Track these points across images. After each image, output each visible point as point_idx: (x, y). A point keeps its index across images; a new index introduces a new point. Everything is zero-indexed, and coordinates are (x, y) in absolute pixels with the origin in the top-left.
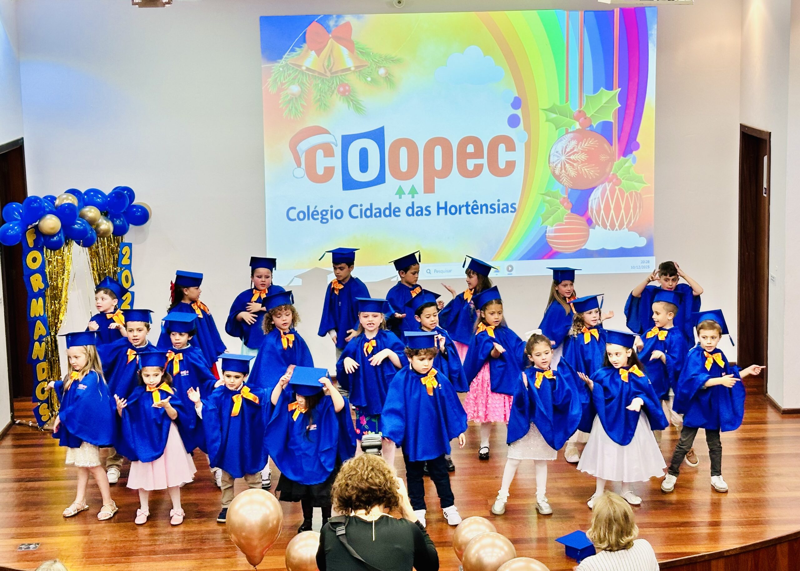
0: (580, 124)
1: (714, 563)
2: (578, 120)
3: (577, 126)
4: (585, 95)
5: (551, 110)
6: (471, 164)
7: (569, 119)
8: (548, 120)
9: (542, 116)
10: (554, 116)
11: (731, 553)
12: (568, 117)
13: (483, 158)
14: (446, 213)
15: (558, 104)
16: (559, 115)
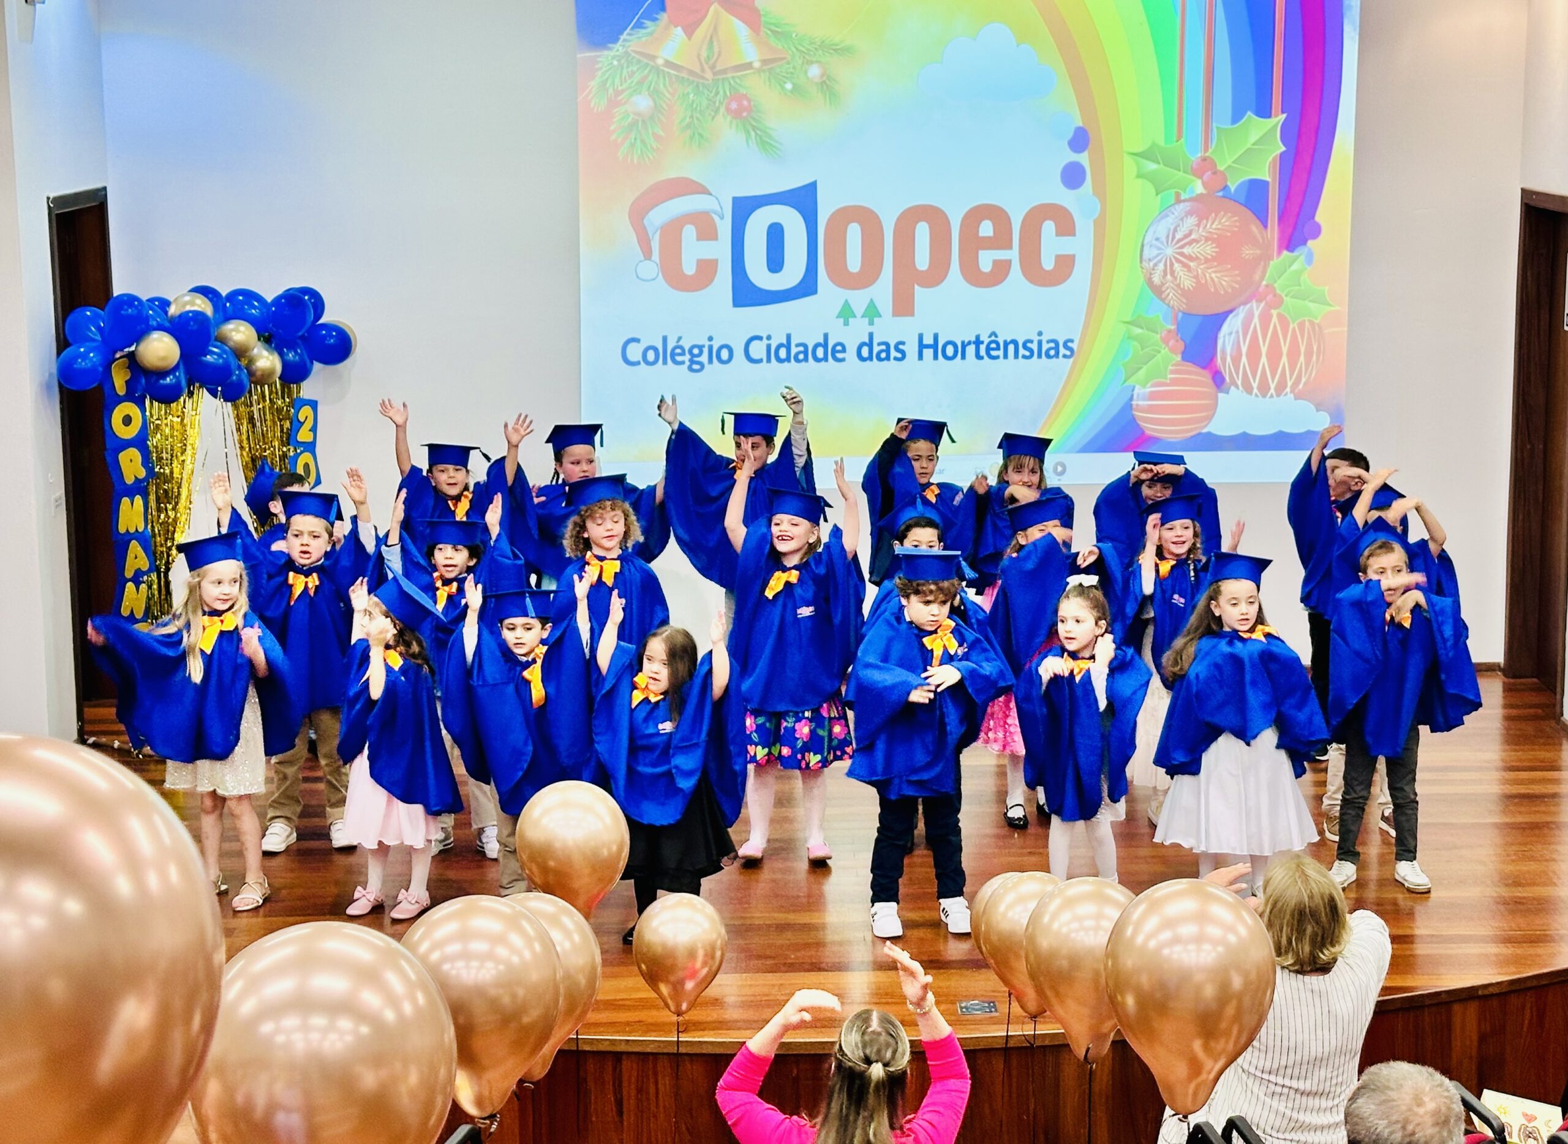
0: (1204, 184)
1: (1457, 1008)
2: (1200, 177)
3: (1198, 188)
4: (1214, 125)
5: (1146, 155)
6: (986, 260)
7: (1181, 173)
8: (1139, 176)
9: (1130, 166)
10: (1152, 166)
11: (1491, 990)
12: (1180, 170)
13: (1009, 246)
14: (936, 357)
15: (1161, 142)
16: (1162, 166)
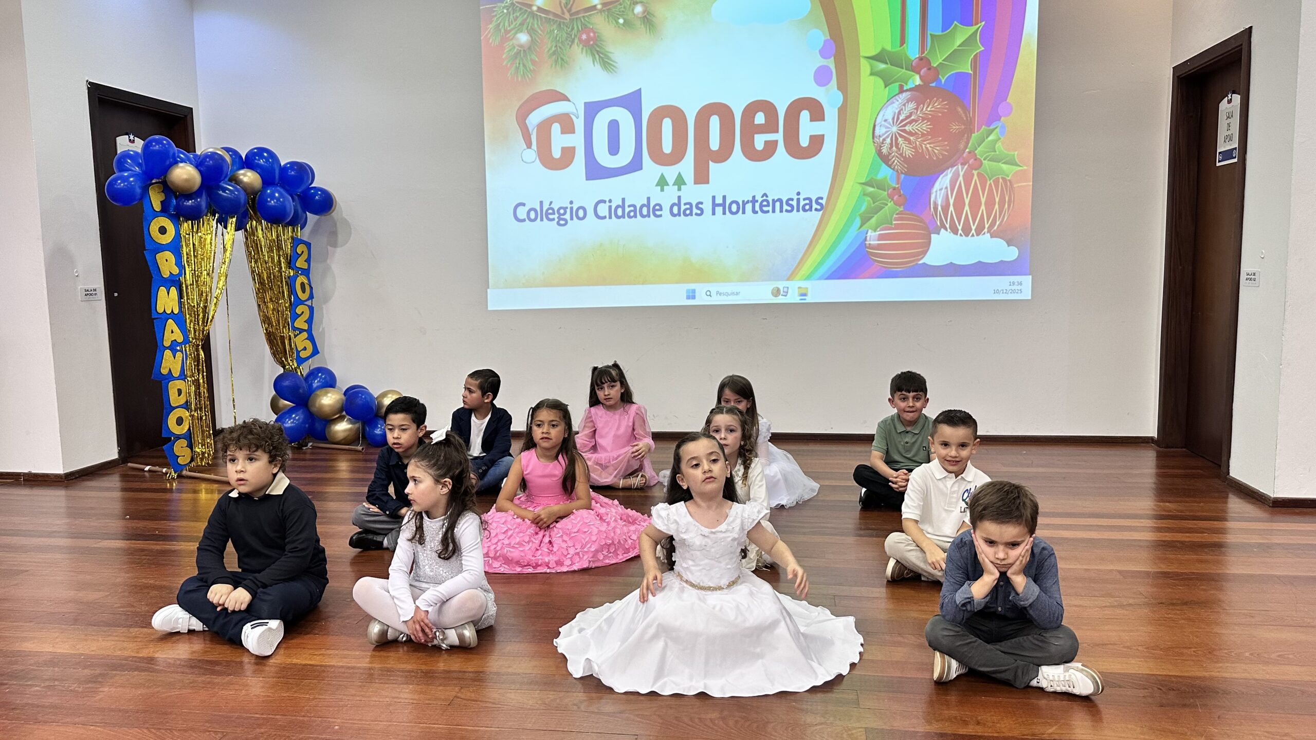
0: (921, 78)
2: (918, 73)
3: (917, 80)
4: (929, 33)
5: (879, 58)
6: (760, 141)
8: (872, 74)
9: (865, 67)
10: (882, 66)
12: (903, 68)
13: (777, 131)
14: (724, 213)
15: (889, 48)
16: (889, 65)
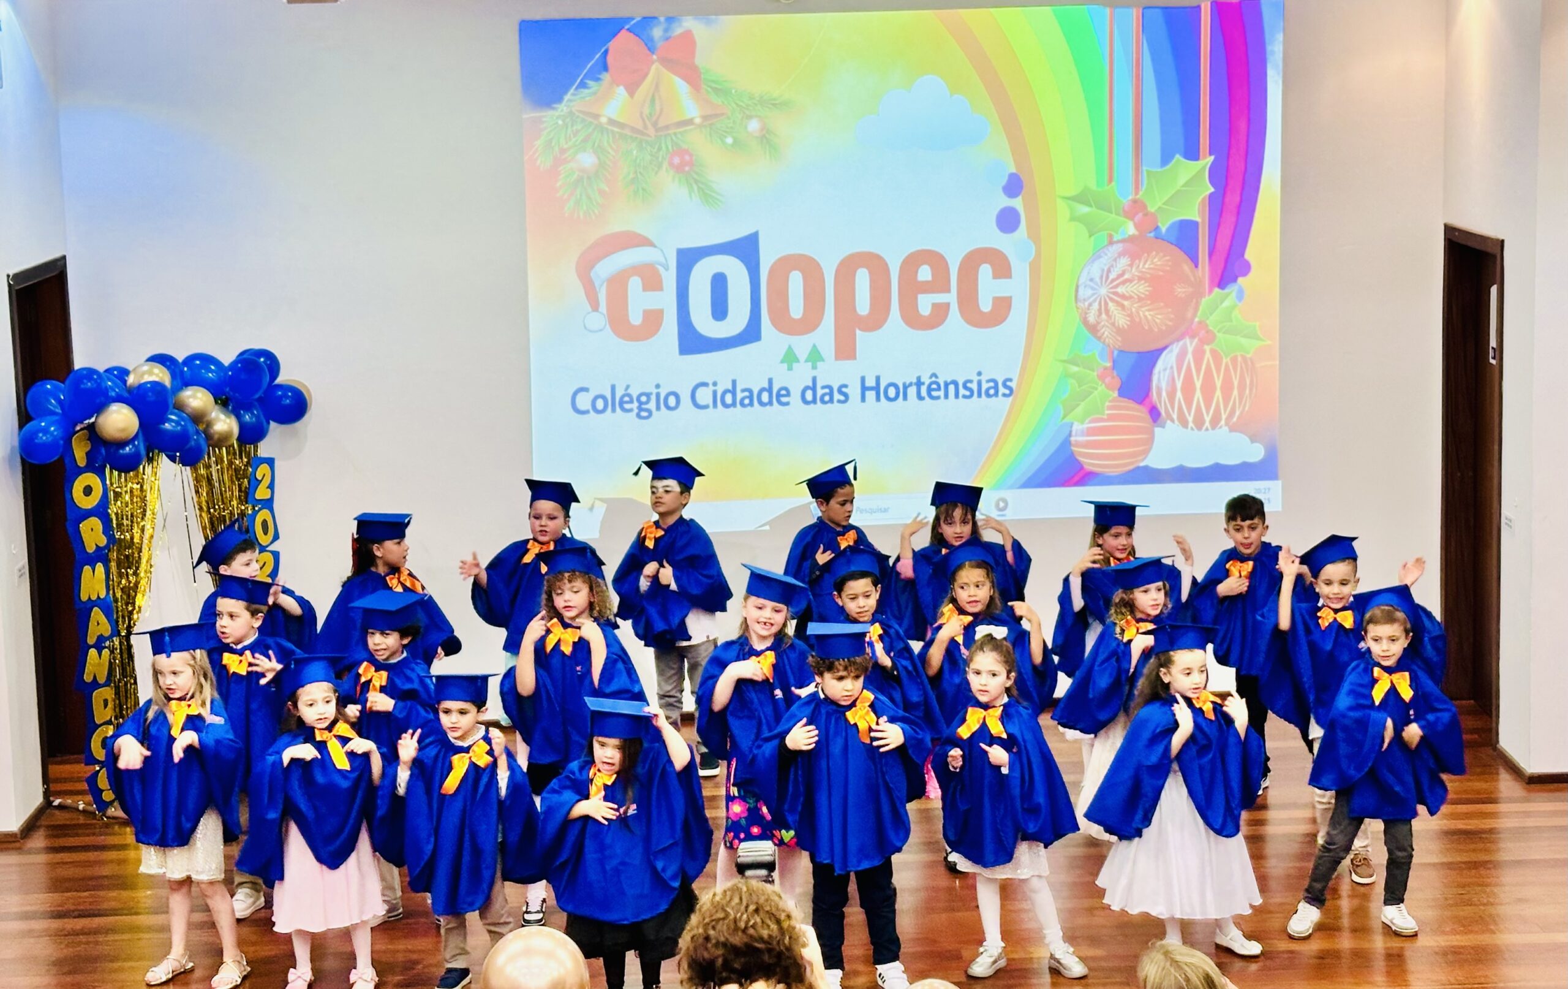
0: (1136, 226)
2: (1131, 218)
3: (1130, 229)
4: (1145, 168)
5: (1081, 198)
6: (925, 304)
7: (1113, 216)
8: (1073, 219)
9: (1063, 209)
10: (1084, 209)
12: (1112, 213)
13: (948, 291)
14: (878, 399)
15: (1093, 185)
16: (1094, 209)
